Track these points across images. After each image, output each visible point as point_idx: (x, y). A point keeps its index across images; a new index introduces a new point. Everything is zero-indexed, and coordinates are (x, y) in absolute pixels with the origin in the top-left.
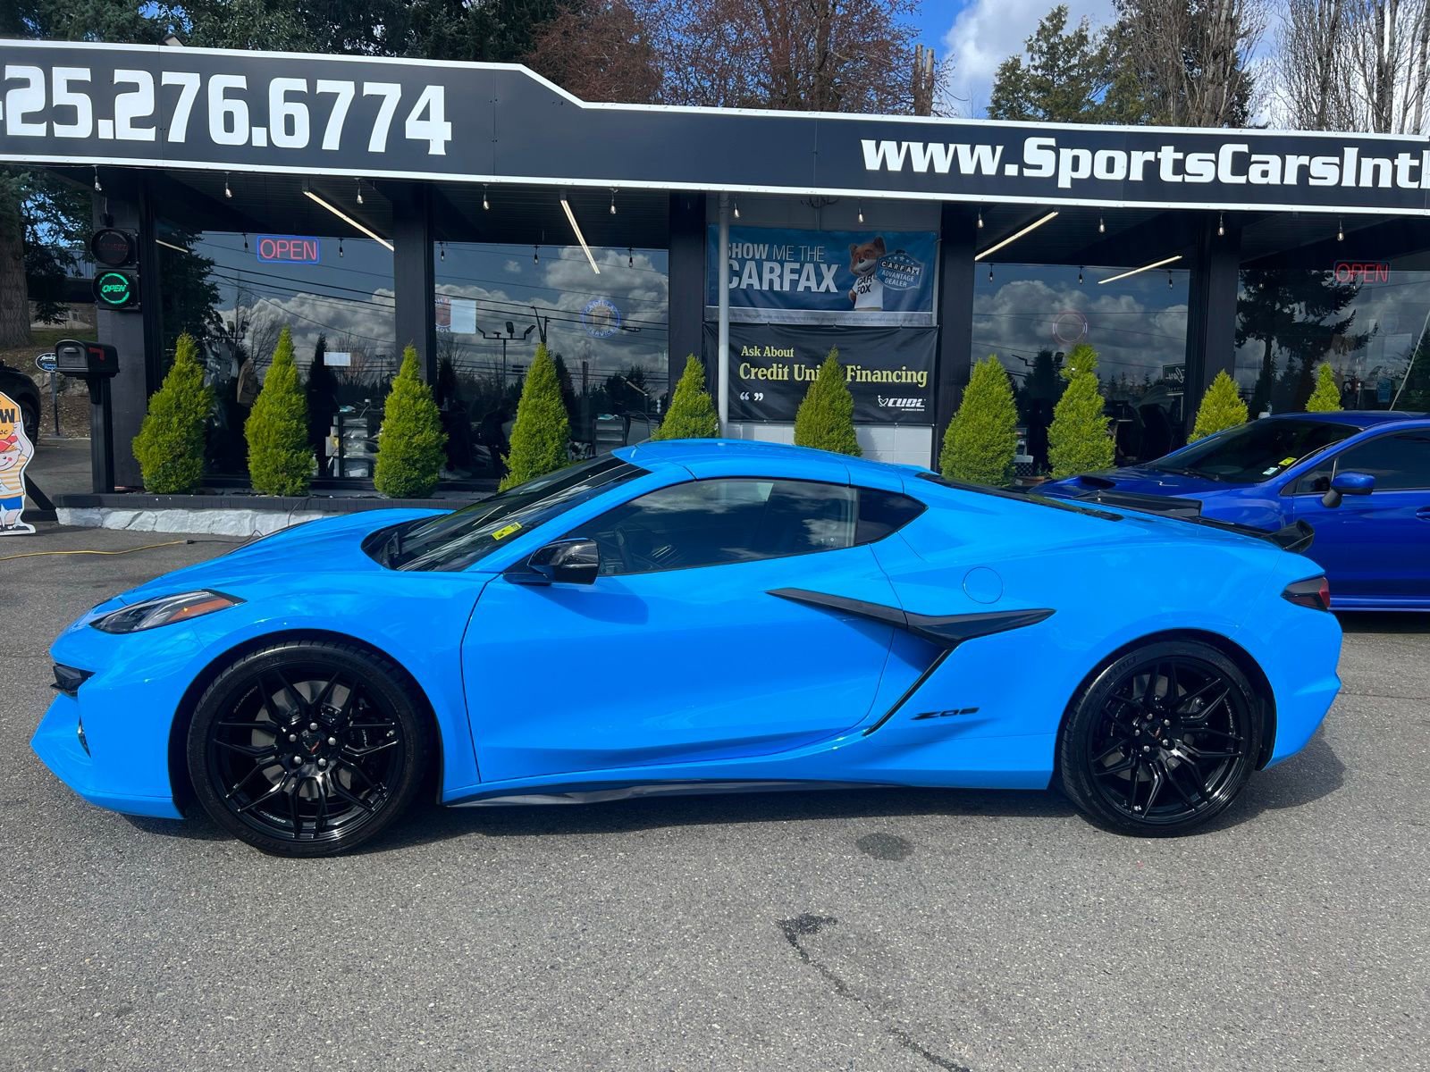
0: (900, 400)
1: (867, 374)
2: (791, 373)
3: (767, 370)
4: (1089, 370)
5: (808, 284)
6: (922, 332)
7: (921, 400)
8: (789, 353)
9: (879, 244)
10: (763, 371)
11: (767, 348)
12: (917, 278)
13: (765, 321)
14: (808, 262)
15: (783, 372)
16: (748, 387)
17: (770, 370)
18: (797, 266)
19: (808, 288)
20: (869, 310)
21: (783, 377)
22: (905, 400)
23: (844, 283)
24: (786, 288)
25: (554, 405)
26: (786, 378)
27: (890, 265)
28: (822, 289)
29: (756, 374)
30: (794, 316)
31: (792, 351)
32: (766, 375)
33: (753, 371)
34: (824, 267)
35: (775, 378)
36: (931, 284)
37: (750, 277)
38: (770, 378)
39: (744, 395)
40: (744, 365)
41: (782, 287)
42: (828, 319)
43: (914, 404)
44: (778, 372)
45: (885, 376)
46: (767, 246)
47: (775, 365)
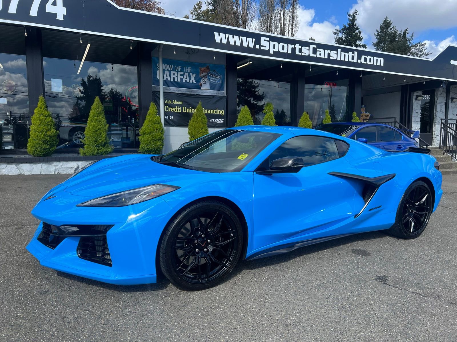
0: (216, 119)
1: (206, 111)
2: (182, 110)
3: (174, 109)
4: (271, 111)
5: (186, 80)
6: (221, 98)
7: (222, 120)
8: (181, 103)
9: (208, 68)
10: (172, 109)
11: (174, 101)
12: (220, 80)
13: (173, 91)
14: (186, 72)
15: (179, 109)
16: (167, 114)
17: (175, 108)
18: (183, 73)
19: (186, 81)
20: (206, 90)
21: (179, 111)
22: (218, 119)
23: (198, 80)
24: (179, 81)
25: (104, 119)
26: (180, 111)
27: (212, 75)
28: (191, 82)
29: (170, 109)
30: (182, 90)
31: (182, 102)
32: (174, 110)
33: (169, 108)
34: (191, 74)
35: (177, 111)
36: (224, 82)
37: (167, 76)
38: (175, 111)
39: (166, 117)
40: (166, 106)
41: (178, 80)
42: (193, 92)
43: (220, 121)
44: (177, 109)
45: (211, 111)
46: (172, 66)
47: (176, 107)
